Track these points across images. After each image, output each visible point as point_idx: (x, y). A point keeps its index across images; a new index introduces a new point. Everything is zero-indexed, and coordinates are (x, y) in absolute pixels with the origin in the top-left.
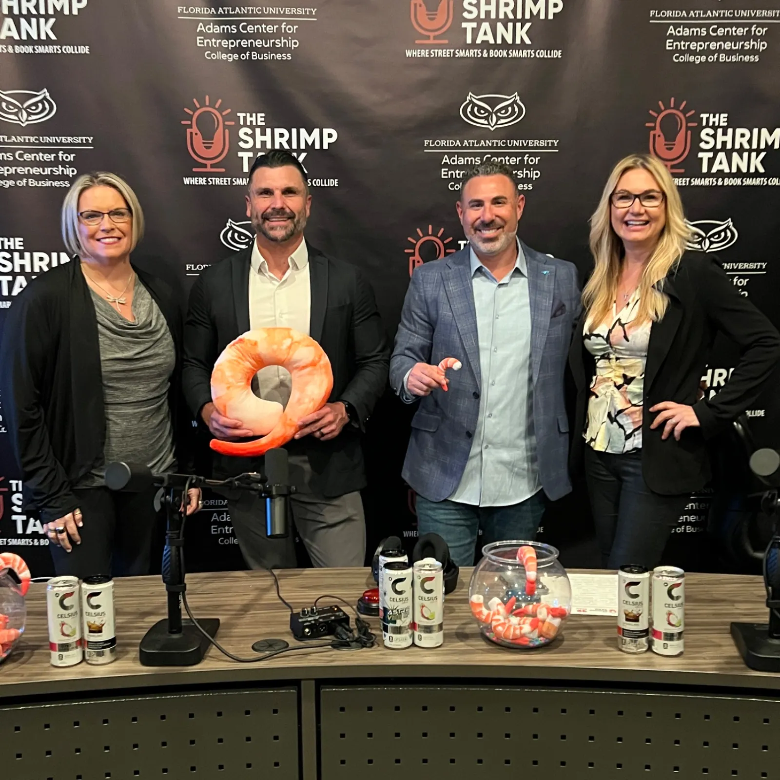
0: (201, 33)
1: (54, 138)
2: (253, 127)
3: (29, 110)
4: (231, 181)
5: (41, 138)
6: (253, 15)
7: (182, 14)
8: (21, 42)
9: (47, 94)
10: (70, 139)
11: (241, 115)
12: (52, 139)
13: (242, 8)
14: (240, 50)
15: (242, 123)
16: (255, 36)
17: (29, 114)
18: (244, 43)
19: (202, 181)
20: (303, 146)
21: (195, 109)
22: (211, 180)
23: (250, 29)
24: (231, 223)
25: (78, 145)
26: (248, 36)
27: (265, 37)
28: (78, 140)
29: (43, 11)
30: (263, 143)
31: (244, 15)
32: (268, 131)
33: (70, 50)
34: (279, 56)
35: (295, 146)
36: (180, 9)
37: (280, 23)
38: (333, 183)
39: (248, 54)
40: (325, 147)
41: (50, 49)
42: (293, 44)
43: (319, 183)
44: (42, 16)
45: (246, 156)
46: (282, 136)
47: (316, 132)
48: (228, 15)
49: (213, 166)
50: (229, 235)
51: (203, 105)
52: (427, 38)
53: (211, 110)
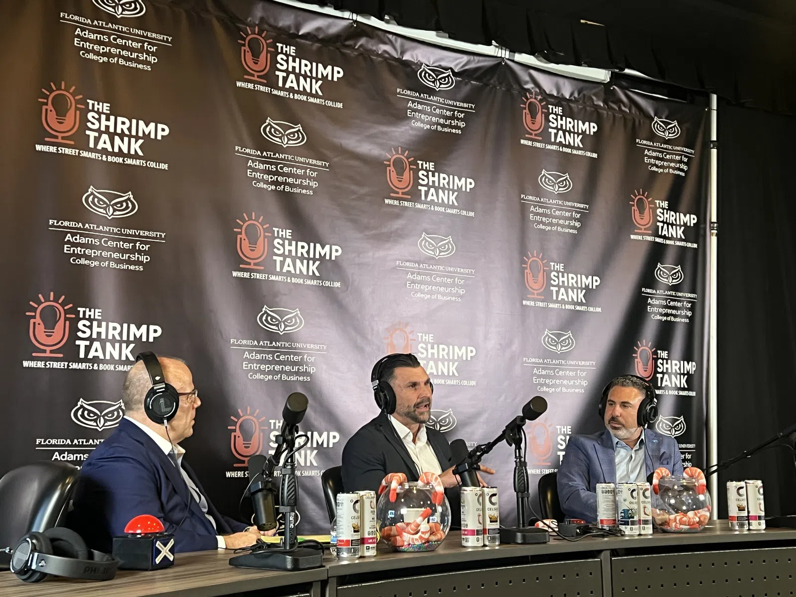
0: (250, 167)
1: (133, 231)
2: (283, 239)
3: (115, 207)
4: (268, 277)
5: (123, 230)
6: (288, 160)
7: (238, 151)
8: (113, 154)
9: (131, 196)
10: (147, 233)
11: (276, 229)
12: (132, 232)
13: (281, 155)
14: (276, 183)
15: (276, 235)
16: (289, 175)
17: (115, 210)
18: (280, 179)
19: (246, 275)
20: (317, 256)
21: (244, 221)
22: (254, 275)
23: (285, 169)
24: (266, 308)
25: (153, 238)
26: (283, 175)
27: (296, 177)
28: (153, 234)
29: (134, 133)
30: (290, 251)
31: (282, 159)
32: (294, 243)
33: (153, 165)
34: (304, 191)
35: (311, 256)
36: (237, 148)
37: (306, 169)
38: (337, 284)
39: (282, 187)
40: (333, 258)
41: (137, 162)
42: (314, 184)
43: (328, 284)
44: (133, 137)
45: (278, 259)
46: (303, 247)
47: (327, 247)
48: (270, 158)
49: (255, 264)
50: (264, 318)
51: (250, 219)
52: (398, 193)
53: (256, 223)
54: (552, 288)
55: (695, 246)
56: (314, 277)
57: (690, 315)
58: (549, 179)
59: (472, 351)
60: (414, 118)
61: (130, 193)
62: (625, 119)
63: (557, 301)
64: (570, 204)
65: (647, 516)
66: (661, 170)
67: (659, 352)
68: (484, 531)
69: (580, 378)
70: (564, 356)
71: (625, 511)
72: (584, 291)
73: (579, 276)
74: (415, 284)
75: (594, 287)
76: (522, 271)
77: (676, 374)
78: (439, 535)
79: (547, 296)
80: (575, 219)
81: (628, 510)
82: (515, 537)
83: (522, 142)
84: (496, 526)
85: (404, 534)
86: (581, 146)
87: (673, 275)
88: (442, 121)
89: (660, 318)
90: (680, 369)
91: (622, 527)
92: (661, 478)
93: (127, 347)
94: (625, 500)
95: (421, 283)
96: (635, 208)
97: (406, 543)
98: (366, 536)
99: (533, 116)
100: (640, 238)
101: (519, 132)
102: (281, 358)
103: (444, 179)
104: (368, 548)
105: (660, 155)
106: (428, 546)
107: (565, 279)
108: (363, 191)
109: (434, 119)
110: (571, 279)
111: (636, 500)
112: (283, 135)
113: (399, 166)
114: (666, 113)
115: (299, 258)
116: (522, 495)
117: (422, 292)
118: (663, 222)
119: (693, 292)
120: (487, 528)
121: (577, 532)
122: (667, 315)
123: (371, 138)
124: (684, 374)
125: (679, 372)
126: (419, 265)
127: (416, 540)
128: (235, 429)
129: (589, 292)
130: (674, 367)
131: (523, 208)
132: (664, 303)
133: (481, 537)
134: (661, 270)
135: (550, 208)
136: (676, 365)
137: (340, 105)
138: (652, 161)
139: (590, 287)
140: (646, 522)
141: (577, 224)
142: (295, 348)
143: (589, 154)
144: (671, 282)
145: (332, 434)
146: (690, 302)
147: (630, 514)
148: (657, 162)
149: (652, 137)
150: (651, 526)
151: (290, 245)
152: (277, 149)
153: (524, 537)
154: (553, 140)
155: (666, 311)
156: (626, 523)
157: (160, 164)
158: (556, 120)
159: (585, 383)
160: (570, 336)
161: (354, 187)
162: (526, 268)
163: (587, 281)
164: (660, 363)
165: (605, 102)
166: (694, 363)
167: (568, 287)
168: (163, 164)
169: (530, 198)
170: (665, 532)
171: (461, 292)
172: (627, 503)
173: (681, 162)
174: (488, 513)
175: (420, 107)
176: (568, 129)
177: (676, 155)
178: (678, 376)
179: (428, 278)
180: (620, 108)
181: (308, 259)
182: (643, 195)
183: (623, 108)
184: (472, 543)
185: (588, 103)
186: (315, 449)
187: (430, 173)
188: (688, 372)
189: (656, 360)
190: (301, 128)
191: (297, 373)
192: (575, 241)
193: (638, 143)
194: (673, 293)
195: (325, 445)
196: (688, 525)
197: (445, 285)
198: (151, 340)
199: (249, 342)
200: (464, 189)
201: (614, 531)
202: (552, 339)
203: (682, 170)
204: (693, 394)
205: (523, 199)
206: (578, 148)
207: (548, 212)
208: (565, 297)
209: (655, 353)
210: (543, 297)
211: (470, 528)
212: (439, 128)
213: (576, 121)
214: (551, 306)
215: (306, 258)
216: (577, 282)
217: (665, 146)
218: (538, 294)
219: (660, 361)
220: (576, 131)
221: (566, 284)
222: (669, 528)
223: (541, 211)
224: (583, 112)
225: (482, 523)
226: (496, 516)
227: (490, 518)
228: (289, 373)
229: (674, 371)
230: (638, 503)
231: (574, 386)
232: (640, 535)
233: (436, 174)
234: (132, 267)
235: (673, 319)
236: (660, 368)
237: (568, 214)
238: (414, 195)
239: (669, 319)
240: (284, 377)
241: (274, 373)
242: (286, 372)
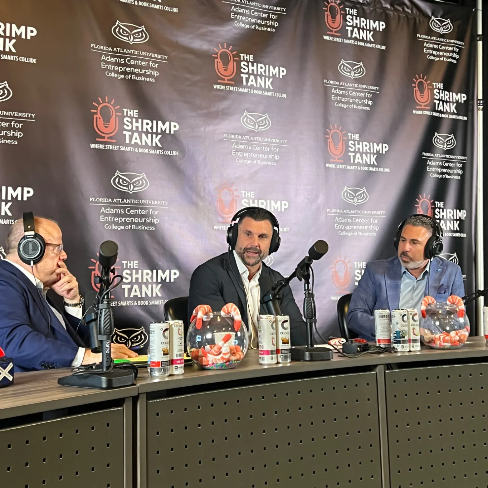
0: (104, 61)
1: (9, 112)
2: (131, 118)
4: (119, 148)
6: (134, 55)
7: (93, 48)
9: (7, 85)
10: (20, 114)
11: (125, 110)
13: (128, 50)
14: (125, 73)
15: (125, 115)
16: (135, 66)
18: (128, 69)
19: (101, 146)
20: (159, 131)
21: (99, 104)
22: (107, 146)
23: (132, 62)
24: (118, 173)
25: (25, 118)
26: (130, 66)
27: (141, 68)
28: (25, 115)
29: (8, 34)
30: (137, 127)
31: (129, 54)
32: (140, 120)
33: (24, 59)
34: (148, 79)
35: (155, 131)
36: (92, 45)
37: (149, 61)
38: (176, 153)
39: (130, 76)
40: (172, 132)
41: (11, 58)
42: (156, 74)
43: (168, 153)
44: (8, 37)
45: (128, 134)
46: (147, 124)
47: (167, 124)
48: (120, 53)
49: (109, 138)
50: (117, 180)
51: (104, 102)
52: (224, 80)
53: (108, 105)
54: (350, 154)
55: (465, 118)
56: (157, 147)
57: (461, 173)
58: (347, 67)
59: (285, 205)
60: (236, 19)
61: (6, 82)
62: (408, 18)
63: (354, 164)
64: (363, 86)
65: (416, 336)
66: (437, 59)
67: (436, 202)
68: (278, 351)
69: (373, 224)
70: (359, 207)
71: (398, 333)
72: (376, 156)
73: (371, 144)
74: (239, 152)
75: (384, 153)
76: (326, 140)
77: (450, 220)
78: (238, 355)
79: (346, 160)
80: (368, 99)
81: (400, 332)
82: (304, 355)
83: (325, 37)
84: (288, 346)
85: (209, 355)
86: (372, 40)
87: (447, 141)
88: (259, 22)
89: (438, 176)
90: (453, 216)
91: (395, 346)
92: (428, 305)
93: (6, 205)
94: (397, 323)
95: (243, 151)
96: (417, 89)
97: (210, 363)
98: (175, 358)
99: (334, 17)
100: (420, 112)
101: (323, 29)
102: (131, 212)
103: (261, 68)
104: (176, 368)
105: (436, 47)
106: (228, 365)
107: (360, 146)
108: (197, 78)
109: (253, 20)
110: (366, 146)
111: (407, 323)
112: (130, 34)
113: (225, 58)
114: (441, 13)
115: (144, 132)
116: (310, 321)
117: (245, 158)
118: (439, 100)
119: (464, 154)
120: (280, 348)
121: (357, 350)
122: (443, 173)
123: (202, 36)
124: (457, 220)
125: (452, 218)
126: (242, 137)
127: (219, 360)
128: (95, 269)
129: (380, 157)
130: (449, 215)
131: (326, 91)
132: (440, 164)
133: (274, 356)
134: (438, 138)
135: (348, 90)
136: (450, 213)
137: (175, 10)
138: (430, 51)
139: (381, 152)
140: (415, 341)
141: (370, 103)
142: (143, 204)
143: (379, 47)
144: (446, 147)
145: (173, 271)
146: (461, 163)
147: (401, 334)
148: (434, 52)
149: (430, 32)
150: (419, 344)
151: (137, 122)
152: (125, 45)
153: (311, 356)
154: (349, 35)
155: (442, 171)
156: (399, 342)
157: (30, 59)
158: (352, 19)
159: (376, 228)
160: (364, 191)
161: (188, 76)
162: (329, 138)
163: (378, 147)
164: (438, 211)
165: (392, 5)
166: (465, 211)
167: (363, 152)
168: (32, 59)
169: (332, 82)
170: (432, 348)
171: (276, 157)
172: (399, 326)
173: (453, 52)
174: (281, 336)
175: (241, 11)
176: (362, 27)
177: (449, 46)
178: (452, 222)
179: (249, 148)
180: (403, 9)
181: (152, 133)
182: (423, 78)
183: (406, 10)
184: (267, 361)
185: (378, 6)
186: (160, 283)
187: (250, 64)
188: (460, 218)
189: (434, 209)
190: (144, 29)
191: (145, 224)
192: (368, 115)
193: (419, 38)
194: (448, 156)
195: (168, 280)
196: (450, 343)
197: (264, 153)
198: (25, 199)
199: (105, 200)
200: (277, 76)
201: (389, 349)
202: (350, 194)
203: (454, 58)
204: (464, 235)
205: (326, 83)
206: (370, 42)
207: (346, 93)
208: (360, 161)
209: (433, 204)
210: (343, 161)
211: (266, 348)
212: (257, 28)
213: (368, 20)
214: (349, 167)
215: (150, 133)
216: (370, 149)
217: (441, 40)
218: (338, 159)
219: (437, 210)
220: (368, 28)
221: (361, 150)
222: (434, 345)
223: (340, 92)
224: (373, 13)
225: (276, 345)
226: (287, 338)
227: (283, 341)
228: (138, 224)
229: (448, 218)
230: (408, 326)
231: (368, 231)
232: (410, 351)
233: (255, 64)
234: (9, 142)
235: (447, 176)
236: (437, 215)
237: (362, 95)
238: (237, 81)
239: (444, 176)
240: (134, 227)
241: (125, 224)
242: (135, 223)
